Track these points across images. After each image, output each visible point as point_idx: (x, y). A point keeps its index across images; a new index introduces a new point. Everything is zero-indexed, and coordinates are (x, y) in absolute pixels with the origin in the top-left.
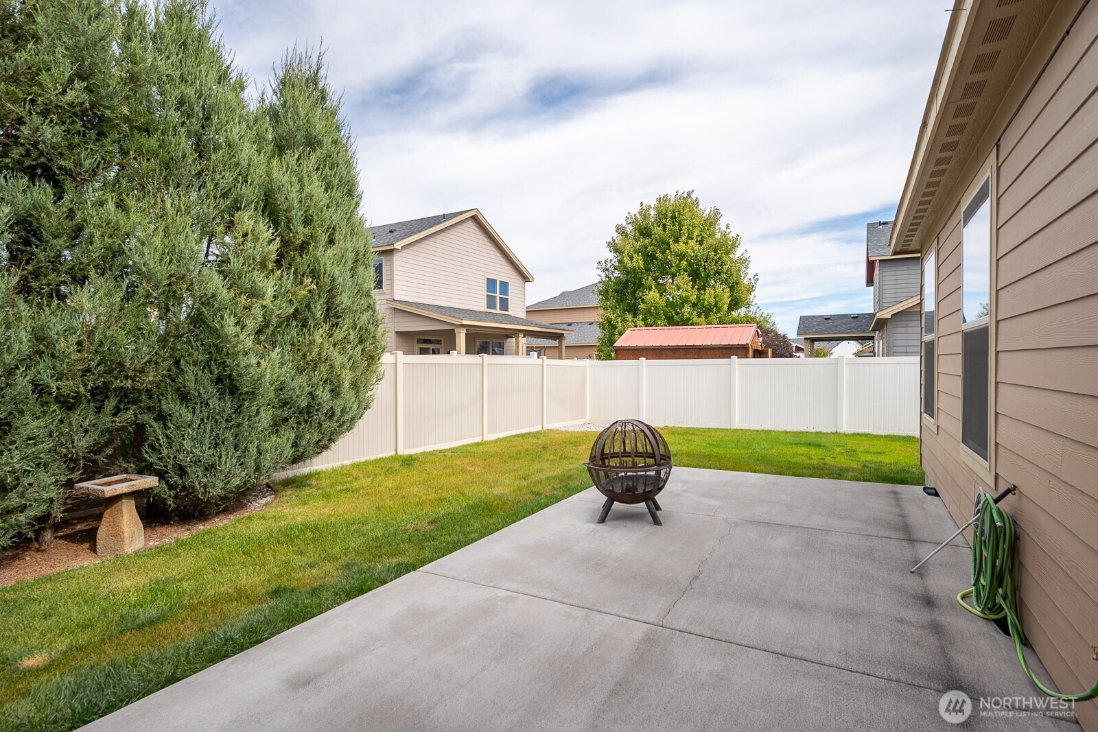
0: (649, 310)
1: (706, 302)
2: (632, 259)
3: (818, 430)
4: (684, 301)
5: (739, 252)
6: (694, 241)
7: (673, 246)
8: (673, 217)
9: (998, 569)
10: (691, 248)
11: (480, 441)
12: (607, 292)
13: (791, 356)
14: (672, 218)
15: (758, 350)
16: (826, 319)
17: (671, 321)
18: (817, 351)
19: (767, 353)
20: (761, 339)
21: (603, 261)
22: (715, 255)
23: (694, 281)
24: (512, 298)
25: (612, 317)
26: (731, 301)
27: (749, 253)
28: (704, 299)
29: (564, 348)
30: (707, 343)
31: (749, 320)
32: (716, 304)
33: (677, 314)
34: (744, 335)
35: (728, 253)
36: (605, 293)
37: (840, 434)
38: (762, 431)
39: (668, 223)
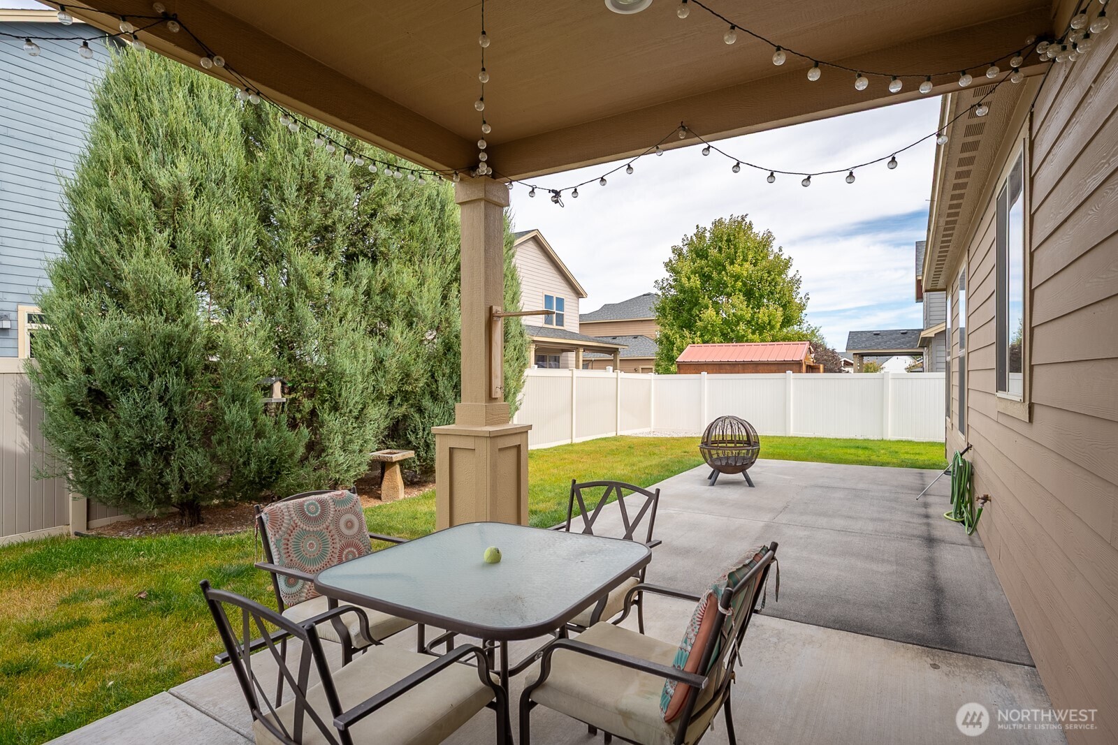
0: (705, 327)
1: (760, 320)
2: (689, 279)
3: (865, 438)
4: (740, 319)
5: (791, 273)
6: (749, 263)
7: (729, 268)
8: (729, 241)
9: (961, 490)
10: (746, 269)
11: (570, 443)
12: (664, 309)
13: (840, 371)
14: (726, 241)
15: (810, 366)
16: (875, 334)
17: (726, 338)
18: (867, 365)
19: (819, 368)
20: (813, 355)
21: (660, 280)
22: (768, 277)
23: (749, 300)
24: (568, 314)
25: (670, 333)
26: (784, 319)
27: (801, 273)
28: (758, 318)
29: (618, 361)
30: (764, 359)
31: (801, 338)
32: (770, 322)
33: (733, 331)
34: (799, 352)
35: (780, 273)
36: (662, 310)
37: (885, 441)
38: (815, 438)
39: (724, 245)
